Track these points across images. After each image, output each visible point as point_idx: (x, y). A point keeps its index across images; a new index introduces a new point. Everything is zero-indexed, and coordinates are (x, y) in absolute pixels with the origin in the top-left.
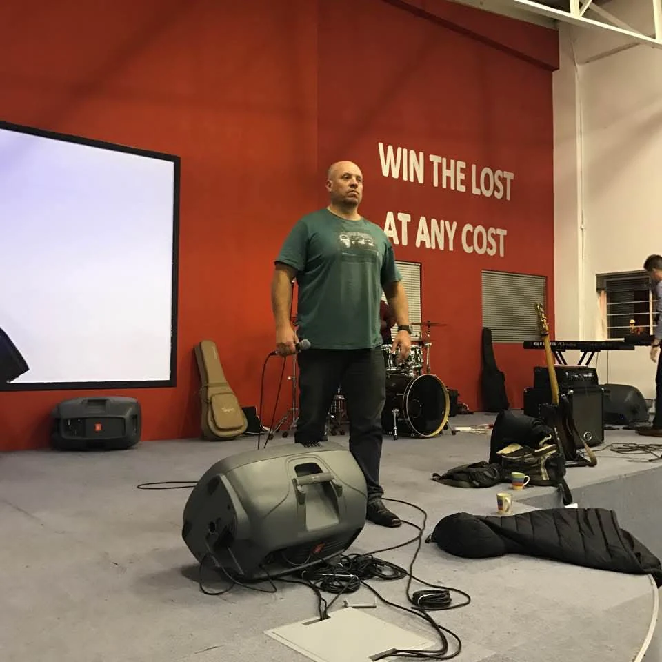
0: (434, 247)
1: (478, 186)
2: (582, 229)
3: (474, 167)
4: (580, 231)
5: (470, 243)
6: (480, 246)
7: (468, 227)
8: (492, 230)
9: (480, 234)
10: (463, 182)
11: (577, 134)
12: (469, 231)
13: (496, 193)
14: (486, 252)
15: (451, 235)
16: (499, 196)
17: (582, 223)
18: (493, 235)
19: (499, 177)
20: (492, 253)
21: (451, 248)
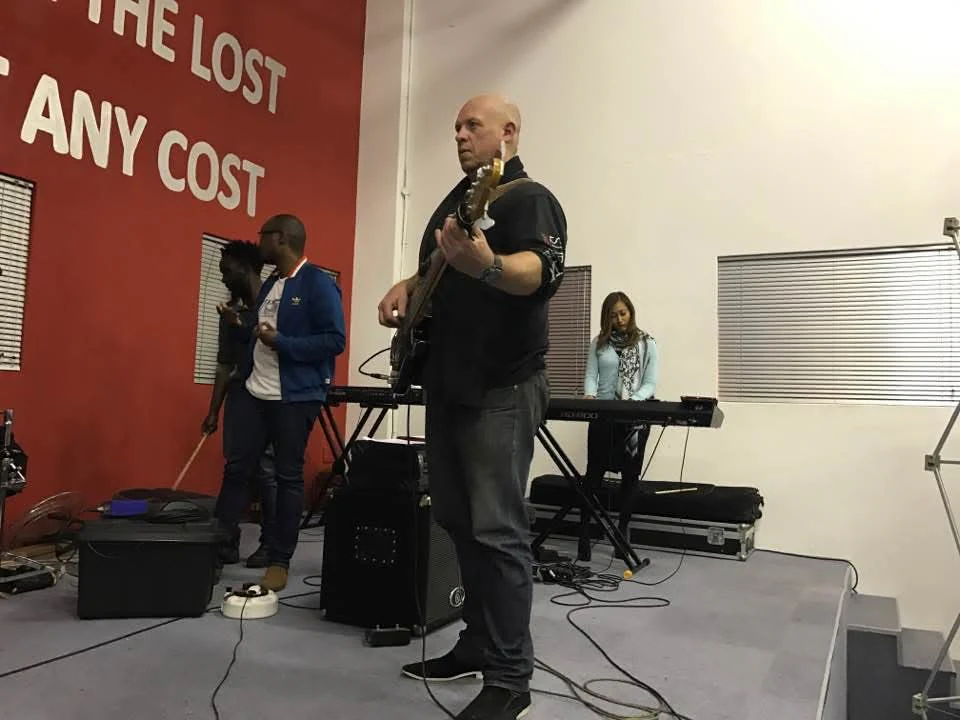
0: (78, 154)
1: (206, 61)
2: (404, 196)
3: (199, 21)
4: (399, 198)
5: (178, 170)
6: (204, 182)
7: (174, 137)
8: (231, 159)
9: (204, 161)
10: (167, 40)
11: (405, 33)
12: (175, 147)
13: (245, 90)
14: (216, 198)
15: (131, 141)
16: (254, 98)
17: (405, 185)
18: (233, 169)
19: (255, 62)
20: (230, 203)
21: (128, 169)
